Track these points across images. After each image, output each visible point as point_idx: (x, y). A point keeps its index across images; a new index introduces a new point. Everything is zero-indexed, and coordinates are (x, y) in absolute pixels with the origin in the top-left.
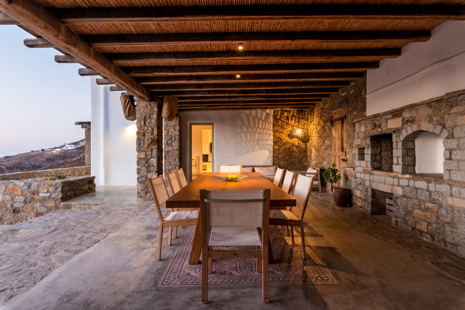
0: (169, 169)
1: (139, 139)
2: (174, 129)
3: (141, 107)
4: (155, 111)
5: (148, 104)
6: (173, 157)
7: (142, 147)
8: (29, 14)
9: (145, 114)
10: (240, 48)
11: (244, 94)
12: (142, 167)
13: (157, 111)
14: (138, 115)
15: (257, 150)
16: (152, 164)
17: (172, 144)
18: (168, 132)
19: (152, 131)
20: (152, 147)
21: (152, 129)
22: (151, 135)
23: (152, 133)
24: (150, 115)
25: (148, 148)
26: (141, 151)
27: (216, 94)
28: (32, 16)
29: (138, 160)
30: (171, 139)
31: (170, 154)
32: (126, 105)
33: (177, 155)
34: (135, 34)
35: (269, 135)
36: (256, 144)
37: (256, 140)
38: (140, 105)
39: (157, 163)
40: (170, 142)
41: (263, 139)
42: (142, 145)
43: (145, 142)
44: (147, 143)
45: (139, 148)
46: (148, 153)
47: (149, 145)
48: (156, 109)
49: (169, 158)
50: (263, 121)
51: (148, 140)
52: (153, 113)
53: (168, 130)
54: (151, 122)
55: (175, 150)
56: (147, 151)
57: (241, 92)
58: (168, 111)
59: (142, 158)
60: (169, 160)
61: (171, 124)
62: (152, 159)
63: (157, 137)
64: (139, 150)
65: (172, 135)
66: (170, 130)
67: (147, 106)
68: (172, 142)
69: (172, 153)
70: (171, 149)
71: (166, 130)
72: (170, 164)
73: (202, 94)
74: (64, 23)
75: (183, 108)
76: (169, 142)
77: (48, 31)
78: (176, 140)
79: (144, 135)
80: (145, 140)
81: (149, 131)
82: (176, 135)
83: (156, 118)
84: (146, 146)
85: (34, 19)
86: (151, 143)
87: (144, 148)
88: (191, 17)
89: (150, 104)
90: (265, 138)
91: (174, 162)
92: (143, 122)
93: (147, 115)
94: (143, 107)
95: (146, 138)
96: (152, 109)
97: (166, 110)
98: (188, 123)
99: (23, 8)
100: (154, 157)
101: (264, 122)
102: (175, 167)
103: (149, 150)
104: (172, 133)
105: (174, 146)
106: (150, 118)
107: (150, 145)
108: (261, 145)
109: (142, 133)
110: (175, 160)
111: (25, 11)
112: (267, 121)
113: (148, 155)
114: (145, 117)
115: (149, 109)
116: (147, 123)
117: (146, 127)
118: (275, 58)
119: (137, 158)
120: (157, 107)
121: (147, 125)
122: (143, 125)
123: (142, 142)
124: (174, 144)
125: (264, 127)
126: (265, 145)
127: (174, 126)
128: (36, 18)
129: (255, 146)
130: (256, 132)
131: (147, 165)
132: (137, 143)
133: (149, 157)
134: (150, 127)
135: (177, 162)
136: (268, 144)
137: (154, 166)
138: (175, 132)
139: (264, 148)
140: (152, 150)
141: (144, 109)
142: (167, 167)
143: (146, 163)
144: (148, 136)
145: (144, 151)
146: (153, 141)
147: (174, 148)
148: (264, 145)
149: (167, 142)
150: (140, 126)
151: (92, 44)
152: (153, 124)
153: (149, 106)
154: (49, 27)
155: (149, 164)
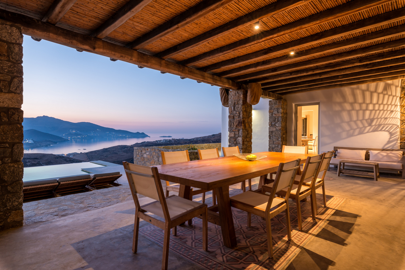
0: (272, 147)
1: (230, 121)
2: (277, 112)
3: (232, 95)
4: (241, 98)
5: (236, 92)
6: (276, 136)
7: (232, 128)
8: (108, 51)
9: (235, 100)
10: (257, 28)
11: (330, 68)
12: (232, 144)
13: (242, 97)
14: (230, 102)
15: (368, 132)
16: (239, 142)
17: (275, 125)
18: (272, 114)
19: (239, 114)
20: (239, 128)
21: (239, 113)
22: (238, 118)
23: (239, 116)
24: (238, 101)
25: (236, 129)
26: (231, 131)
27: (298, 74)
28: (110, 52)
29: (229, 139)
30: (275, 121)
31: (274, 134)
32: (222, 95)
33: (279, 135)
34: (181, 43)
35: (389, 112)
36: (366, 125)
37: (366, 120)
38: (231, 94)
39: (242, 141)
40: (274, 123)
41: (379, 117)
42: (232, 126)
43: (234, 124)
44: (236, 124)
45: (230, 129)
46: (236, 133)
47: (236, 126)
48: (242, 96)
49: (273, 138)
50: (379, 94)
51: (236, 122)
52: (240, 100)
53: (272, 113)
54: (238, 107)
55: (278, 130)
56: (236, 131)
57: (327, 66)
58: (250, 96)
59: (232, 137)
60: (272, 139)
61: (275, 107)
62: (239, 138)
63: (242, 119)
64: (230, 131)
65: (275, 117)
66: (274, 113)
67: (235, 94)
68: (276, 123)
69: (275, 133)
70: (274, 129)
71: (271, 112)
72: (273, 143)
73: (285, 76)
74: (136, 50)
75: (284, 91)
76: (272, 123)
77: (124, 58)
78: (279, 121)
79: (234, 118)
80: (234, 122)
81: (237, 115)
82: (279, 117)
83: (242, 104)
84: (235, 127)
85: (112, 54)
86: (238, 125)
87: (234, 129)
88: (189, 18)
89: (238, 93)
90: (383, 116)
91: (277, 141)
92: (233, 108)
93: (236, 101)
94: (233, 96)
95: (235, 121)
96: (239, 96)
97: (249, 96)
98: (294, 105)
99: (103, 49)
100: (240, 137)
101: (381, 96)
102: (278, 146)
103: (237, 130)
104: (275, 115)
105: (277, 127)
106: (238, 104)
107: (238, 126)
108: (375, 125)
109: (232, 116)
110: (278, 140)
111: (105, 51)
112: (387, 94)
113: (236, 135)
114: (235, 103)
115: (237, 97)
116: (236, 108)
117: (235, 112)
118: (312, 24)
119: (229, 137)
120: (243, 94)
121: (236, 110)
122: (233, 110)
123: (232, 124)
124: (277, 125)
125: (380, 102)
126: (383, 126)
127: (278, 109)
128: (113, 53)
129: (366, 127)
130: (367, 109)
131: (235, 142)
132: (229, 125)
133: (237, 136)
134: (238, 111)
135: (279, 141)
136: (387, 124)
137: (240, 144)
138: (278, 114)
139: (380, 129)
140: (239, 131)
141: (234, 97)
142: (271, 145)
143: (235, 141)
144: (237, 119)
145: (234, 132)
146: (239, 122)
147: (277, 128)
148: (380, 125)
149: (271, 123)
150: (231, 111)
151: (163, 58)
152: (239, 108)
153: (237, 94)
154: (124, 55)
155: (237, 142)
